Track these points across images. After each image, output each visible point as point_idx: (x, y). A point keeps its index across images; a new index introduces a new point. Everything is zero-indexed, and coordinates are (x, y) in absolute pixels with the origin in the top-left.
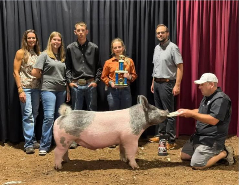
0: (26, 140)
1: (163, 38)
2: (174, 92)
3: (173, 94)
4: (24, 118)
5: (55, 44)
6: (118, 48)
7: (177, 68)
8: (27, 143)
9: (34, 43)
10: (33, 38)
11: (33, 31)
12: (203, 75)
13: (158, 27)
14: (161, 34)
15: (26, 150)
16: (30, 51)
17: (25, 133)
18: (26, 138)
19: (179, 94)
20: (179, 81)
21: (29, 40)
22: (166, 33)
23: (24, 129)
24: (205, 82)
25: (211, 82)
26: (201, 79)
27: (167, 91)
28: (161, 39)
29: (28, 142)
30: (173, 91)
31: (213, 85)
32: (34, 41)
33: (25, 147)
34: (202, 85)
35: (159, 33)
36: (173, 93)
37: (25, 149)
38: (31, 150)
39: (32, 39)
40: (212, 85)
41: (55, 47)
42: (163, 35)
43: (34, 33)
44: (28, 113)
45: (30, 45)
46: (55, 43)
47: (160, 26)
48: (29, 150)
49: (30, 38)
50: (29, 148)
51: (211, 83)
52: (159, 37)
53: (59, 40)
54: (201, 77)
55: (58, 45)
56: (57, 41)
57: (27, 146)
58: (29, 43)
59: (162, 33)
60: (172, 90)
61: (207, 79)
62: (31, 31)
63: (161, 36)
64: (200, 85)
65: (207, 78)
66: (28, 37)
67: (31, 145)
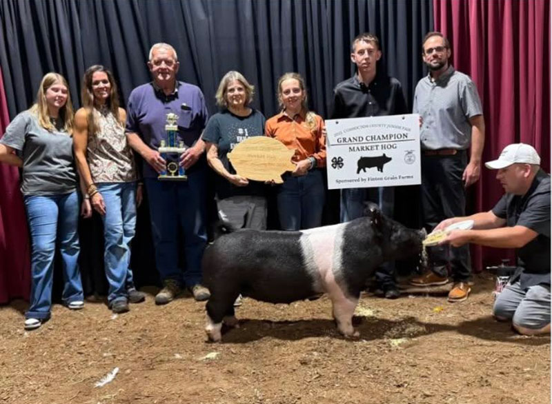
0: (112, 286)
1: (439, 61)
2: (466, 176)
3: (465, 181)
4: (108, 243)
5: (55, 100)
6: (292, 91)
7: (471, 127)
8: (115, 293)
9: (106, 91)
10: (105, 82)
11: (102, 67)
12: (505, 150)
13: (427, 38)
14: (434, 52)
15: (112, 305)
16: (102, 108)
17: (110, 272)
18: (111, 282)
19: (478, 181)
20: (477, 153)
21: (96, 87)
22: (445, 50)
23: (107, 265)
24: (512, 163)
25: (525, 163)
26: (501, 157)
27: (451, 175)
28: (435, 63)
29: (116, 291)
30: (464, 175)
31: (529, 171)
32: (106, 87)
33: (111, 301)
34: (504, 170)
35: (430, 51)
36: (463, 179)
37: (111, 303)
38: (123, 306)
39: (101, 85)
40: (526, 171)
41: (56, 104)
42: (439, 54)
43: (104, 70)
44: (116, 232)
45: (99, 96)
46: (55, 97)
47: (432, 35)
48: (120, 307)
49: (97, 83)
50: (117, 302)
51: (523, 166)
52: (432, 58)
53: (63, 92)
54: (502, 154)
55: (62, 101)
56: (60, 93)
57: (114, 298)
58: (96, 93)
59: (438, 49)
60: (463, 172)
61: (516, 157)
62: (97, 69)
63: (435, 57)
64: (500, 171)
65: (514, 156)
66: (94, 79)
67: (121, 296)
